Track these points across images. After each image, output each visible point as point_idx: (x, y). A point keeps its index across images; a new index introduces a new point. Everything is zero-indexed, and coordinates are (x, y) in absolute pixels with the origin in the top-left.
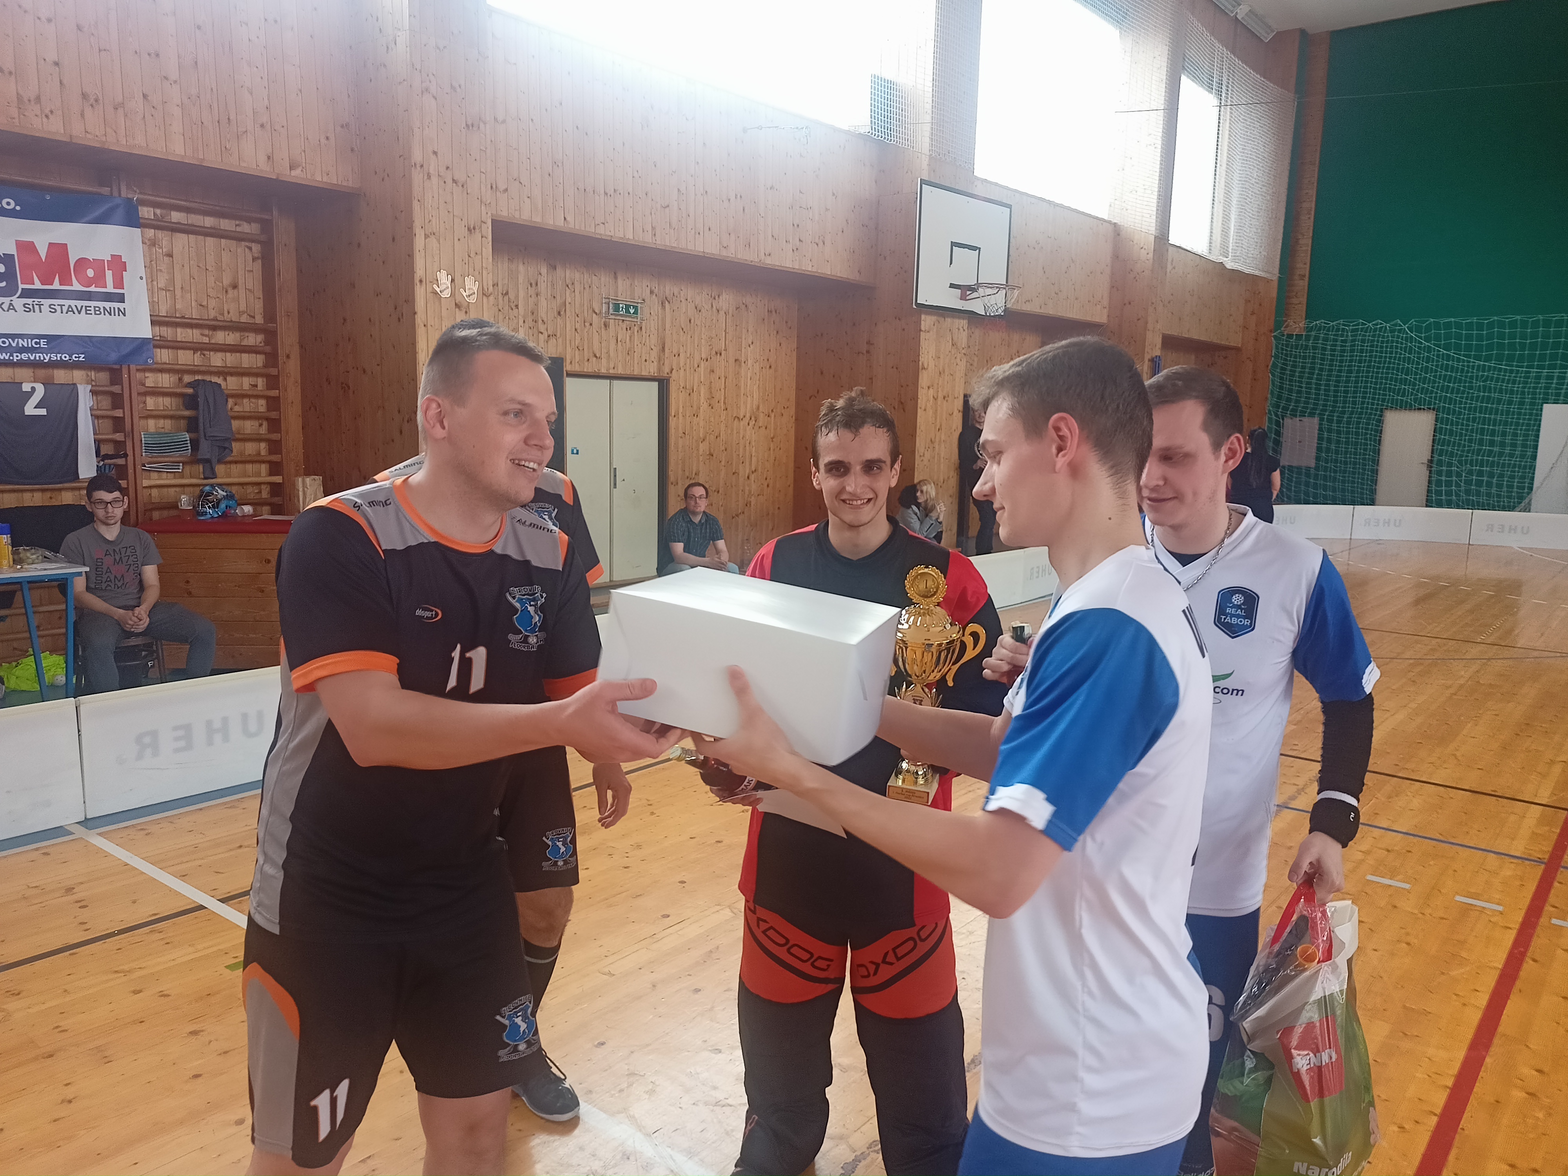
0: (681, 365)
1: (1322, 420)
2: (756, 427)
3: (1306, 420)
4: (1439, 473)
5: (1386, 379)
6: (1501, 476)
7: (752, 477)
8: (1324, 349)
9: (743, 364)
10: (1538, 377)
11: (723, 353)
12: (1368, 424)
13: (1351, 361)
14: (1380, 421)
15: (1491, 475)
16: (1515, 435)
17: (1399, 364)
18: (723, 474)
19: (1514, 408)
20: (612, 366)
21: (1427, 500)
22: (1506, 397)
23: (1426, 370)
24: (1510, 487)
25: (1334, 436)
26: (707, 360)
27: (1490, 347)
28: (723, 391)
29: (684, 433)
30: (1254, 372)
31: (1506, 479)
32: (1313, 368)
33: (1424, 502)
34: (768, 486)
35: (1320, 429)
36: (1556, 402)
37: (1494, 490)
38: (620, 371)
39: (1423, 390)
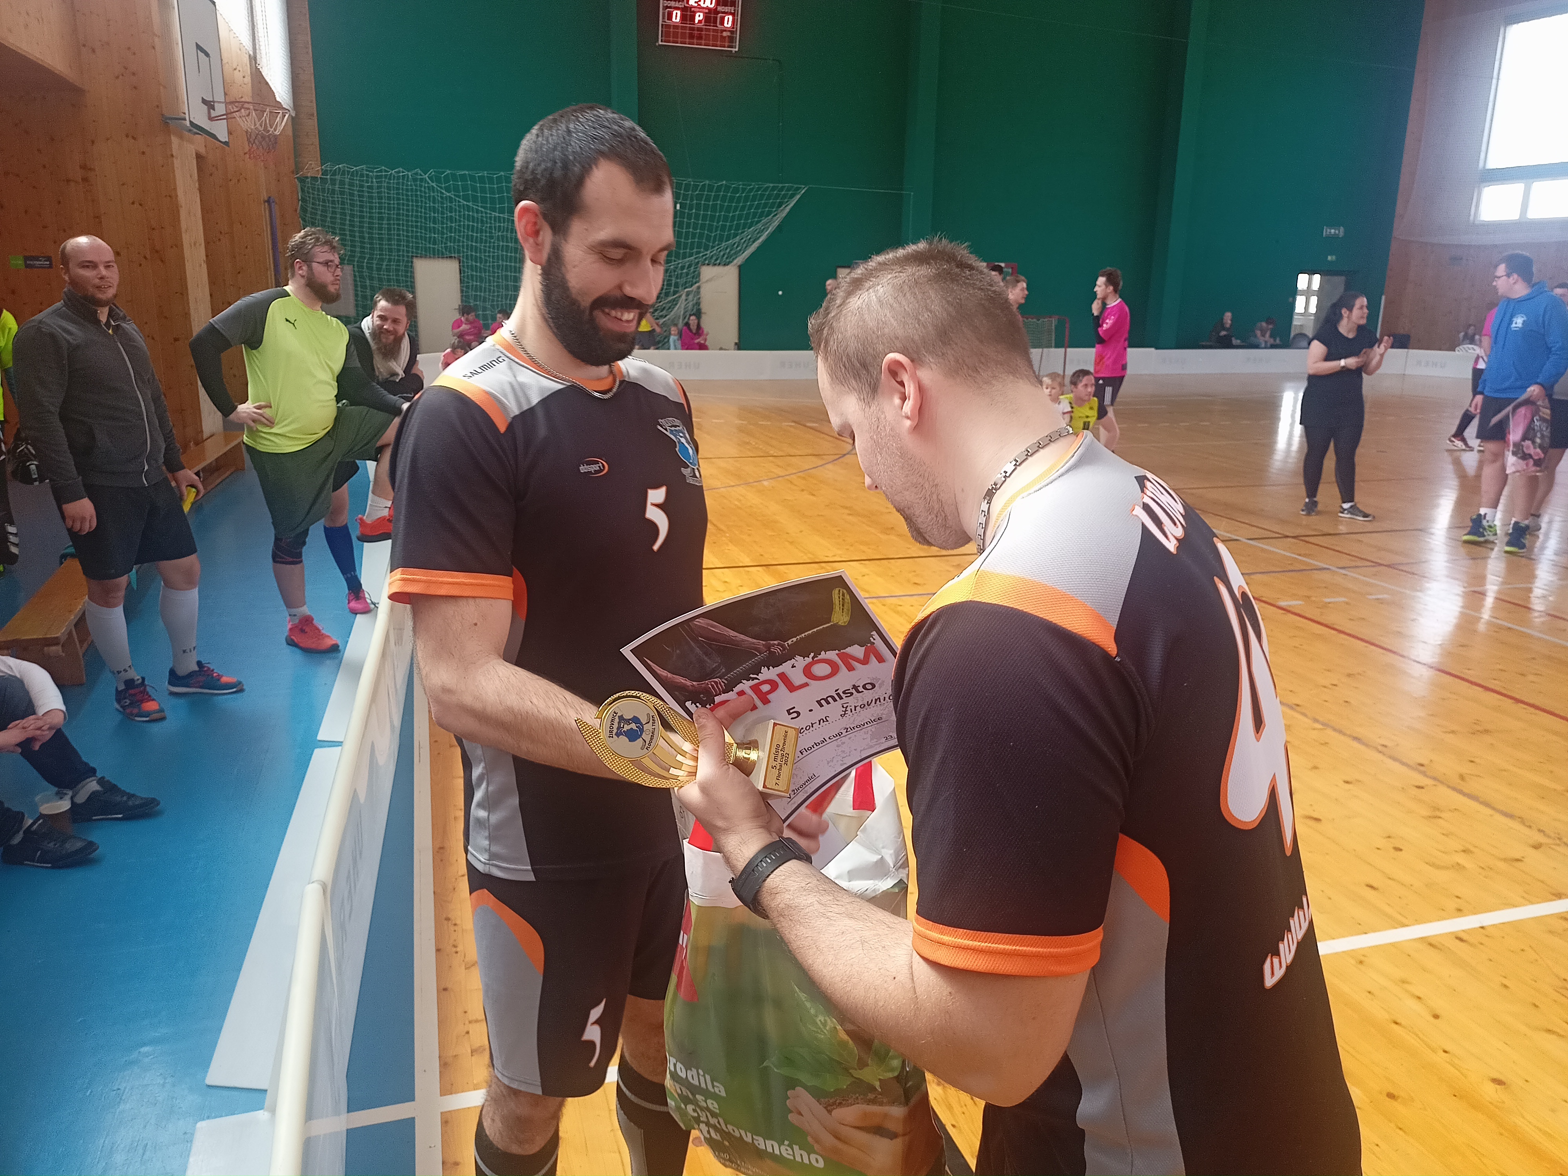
5: (417, 227)
14: (410, 267)
23: (451, 219)
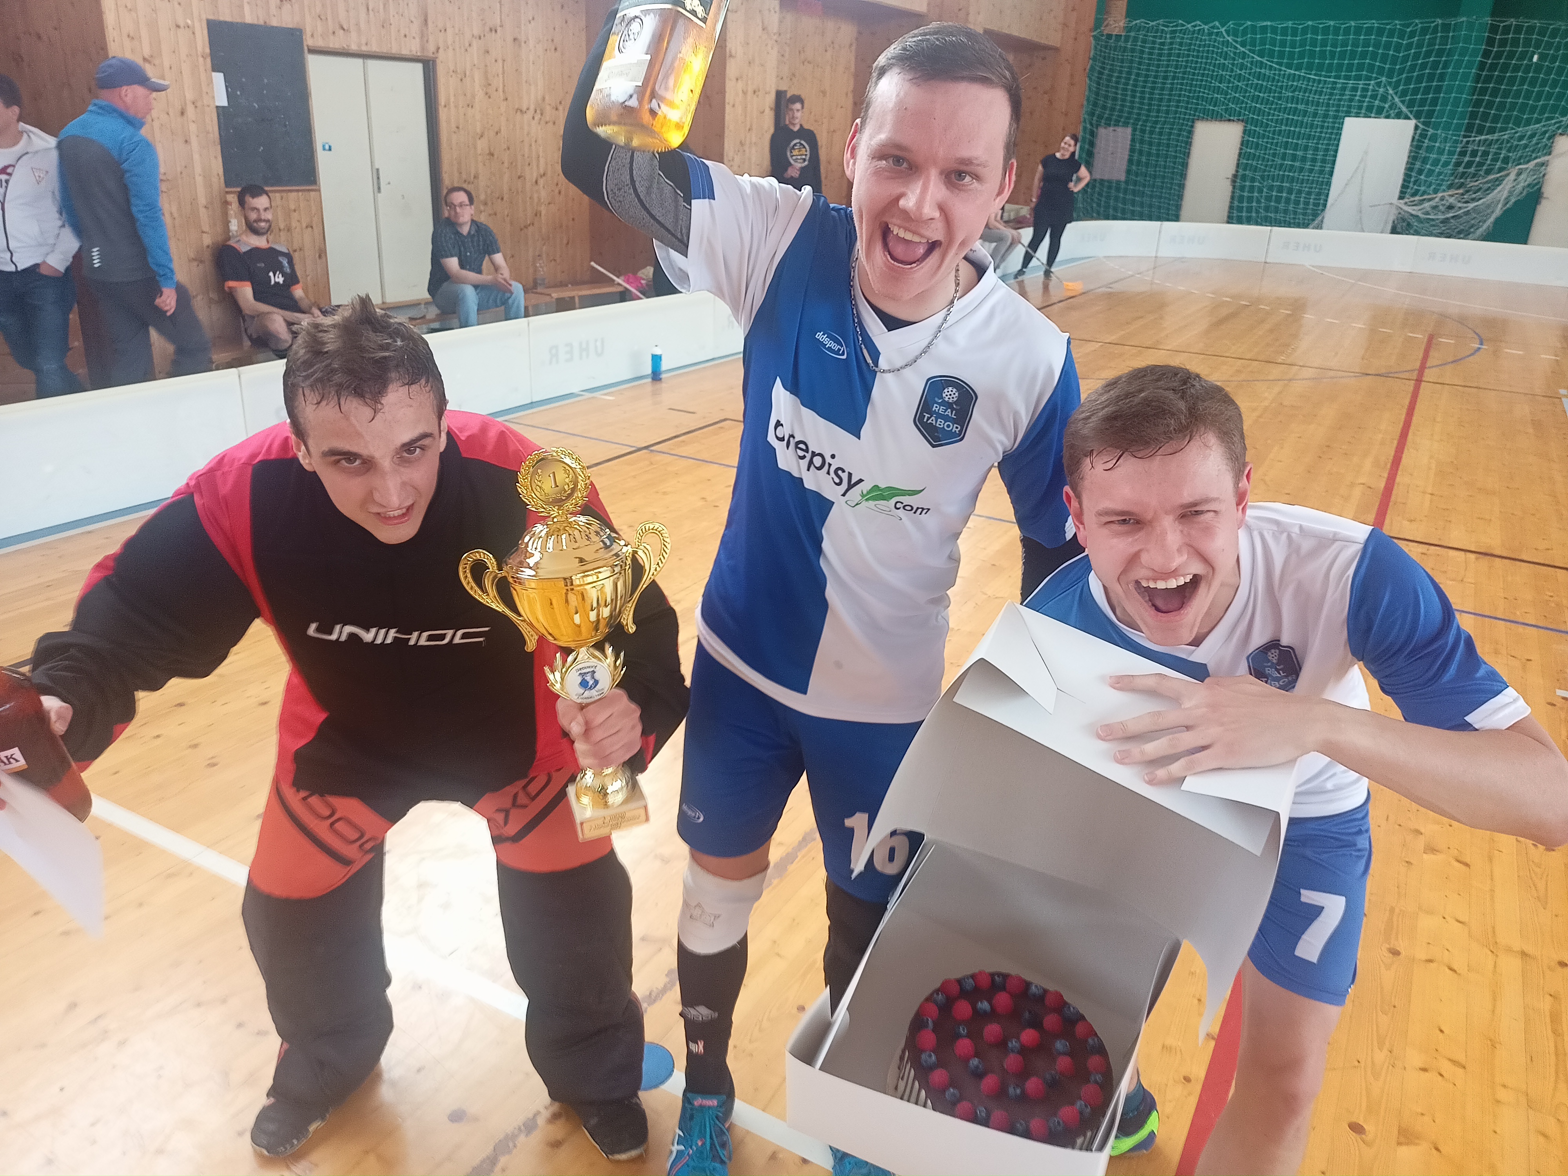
0: (449, 43)
1: (1134, 130)
2: (543, 122)
3: (1120, 130)
4: (1242, 188)
5: (1200, 86)
6: (1300, 192)
7: (541, 182)
8: (1142, 52)
9: (523, 44)
10: (1344, 89)
11: (499, 29)
12: (1179, 135)
13: (1168, 66)
14: (1190, 133)
15: (1290, 191)
16: (1316, 149)
17: (1213, 71)
18: (506, 178)
19: (1318, 121)
20: (364, 41)
21: (1229, 217)
22: (1311, 109)
23: (1239, 78)
24: (1307, 203)
25: (1146, 147)
26: (480, 38)
27: (1302, 55)
28: (501, 76)
29: (458, 128)
30: (1072, 76)
31: (1303, 195)
32: (1129, 73)
33: (1226, 219)
34: (560, 193)
35: (1133, 140)
36: (1357, 115)
37: (1291, 207)
38: (374, 48)
39: (1236, 101)
